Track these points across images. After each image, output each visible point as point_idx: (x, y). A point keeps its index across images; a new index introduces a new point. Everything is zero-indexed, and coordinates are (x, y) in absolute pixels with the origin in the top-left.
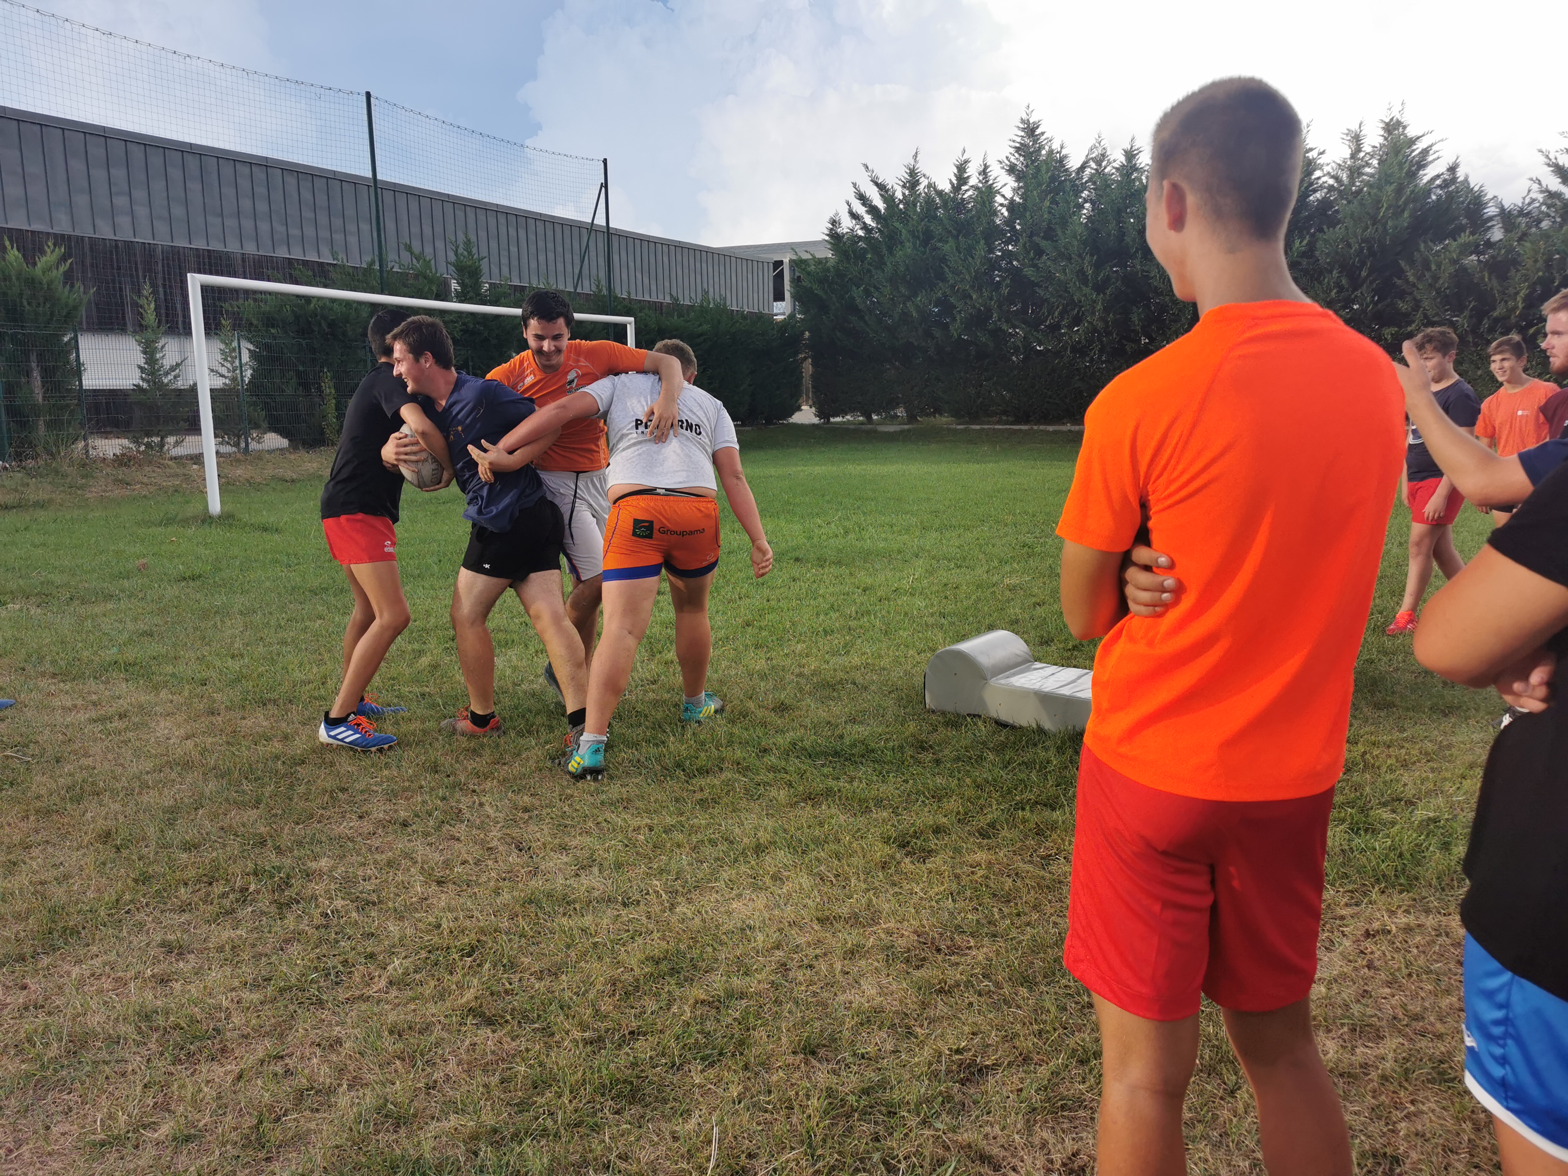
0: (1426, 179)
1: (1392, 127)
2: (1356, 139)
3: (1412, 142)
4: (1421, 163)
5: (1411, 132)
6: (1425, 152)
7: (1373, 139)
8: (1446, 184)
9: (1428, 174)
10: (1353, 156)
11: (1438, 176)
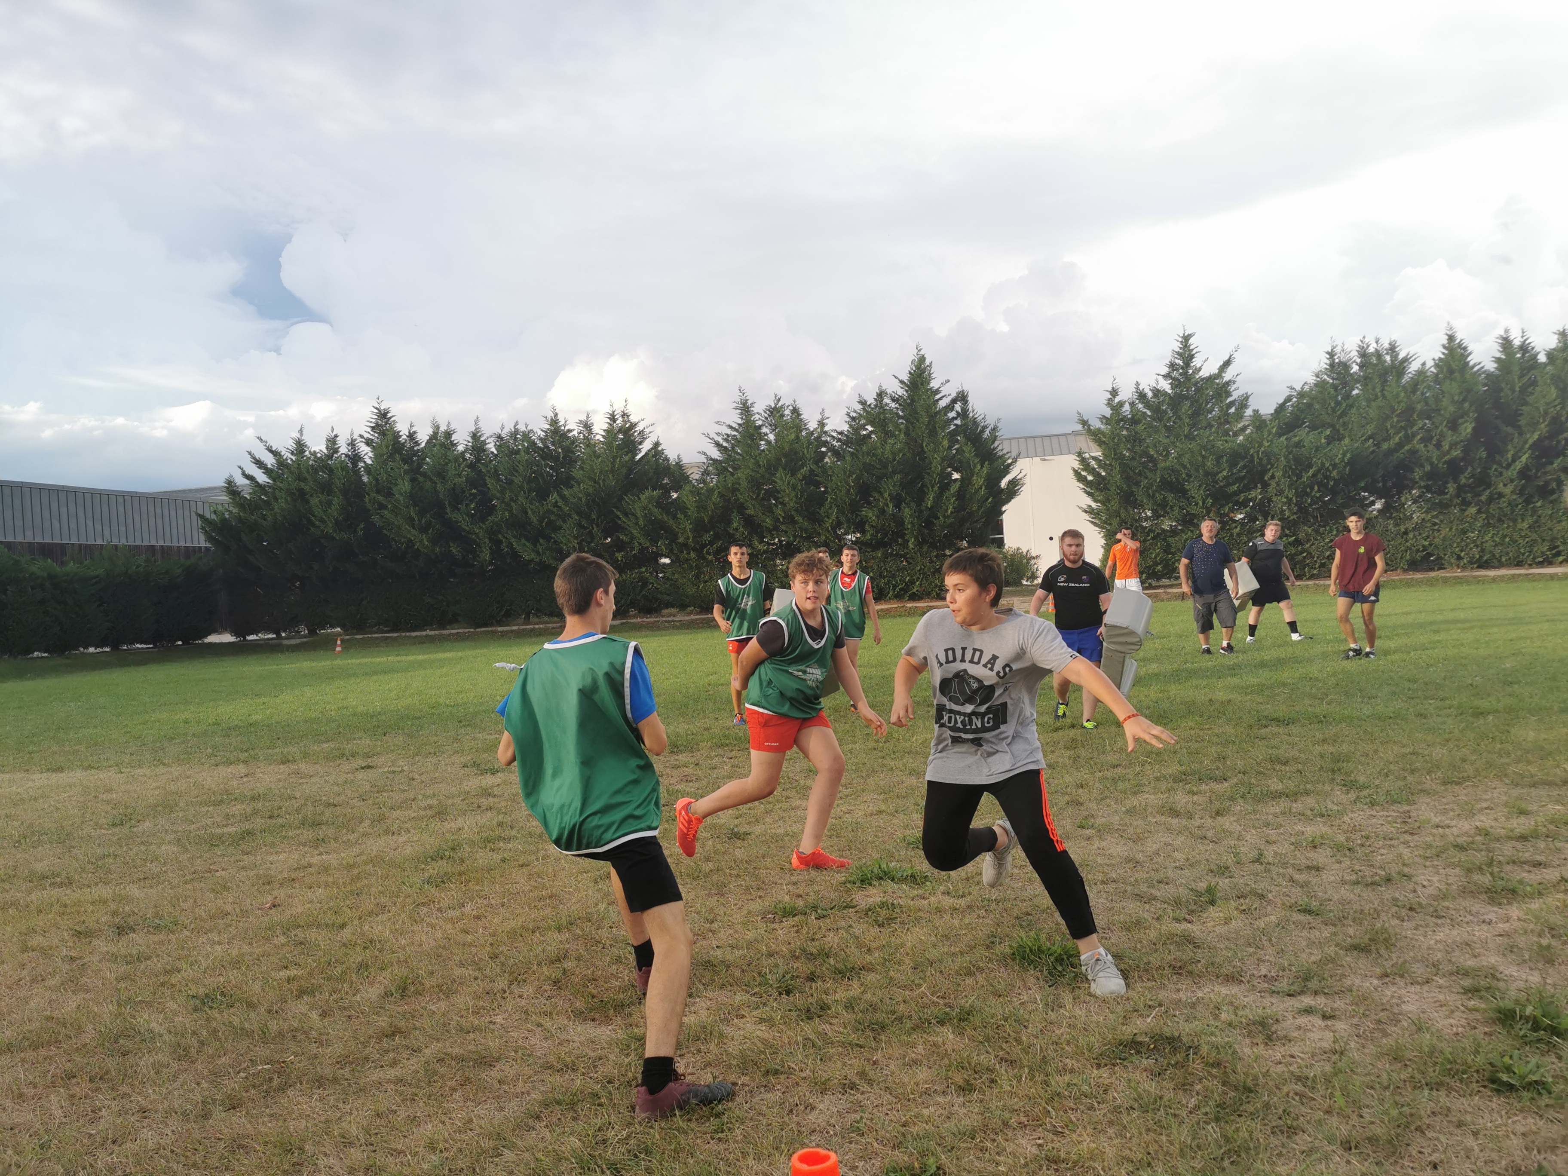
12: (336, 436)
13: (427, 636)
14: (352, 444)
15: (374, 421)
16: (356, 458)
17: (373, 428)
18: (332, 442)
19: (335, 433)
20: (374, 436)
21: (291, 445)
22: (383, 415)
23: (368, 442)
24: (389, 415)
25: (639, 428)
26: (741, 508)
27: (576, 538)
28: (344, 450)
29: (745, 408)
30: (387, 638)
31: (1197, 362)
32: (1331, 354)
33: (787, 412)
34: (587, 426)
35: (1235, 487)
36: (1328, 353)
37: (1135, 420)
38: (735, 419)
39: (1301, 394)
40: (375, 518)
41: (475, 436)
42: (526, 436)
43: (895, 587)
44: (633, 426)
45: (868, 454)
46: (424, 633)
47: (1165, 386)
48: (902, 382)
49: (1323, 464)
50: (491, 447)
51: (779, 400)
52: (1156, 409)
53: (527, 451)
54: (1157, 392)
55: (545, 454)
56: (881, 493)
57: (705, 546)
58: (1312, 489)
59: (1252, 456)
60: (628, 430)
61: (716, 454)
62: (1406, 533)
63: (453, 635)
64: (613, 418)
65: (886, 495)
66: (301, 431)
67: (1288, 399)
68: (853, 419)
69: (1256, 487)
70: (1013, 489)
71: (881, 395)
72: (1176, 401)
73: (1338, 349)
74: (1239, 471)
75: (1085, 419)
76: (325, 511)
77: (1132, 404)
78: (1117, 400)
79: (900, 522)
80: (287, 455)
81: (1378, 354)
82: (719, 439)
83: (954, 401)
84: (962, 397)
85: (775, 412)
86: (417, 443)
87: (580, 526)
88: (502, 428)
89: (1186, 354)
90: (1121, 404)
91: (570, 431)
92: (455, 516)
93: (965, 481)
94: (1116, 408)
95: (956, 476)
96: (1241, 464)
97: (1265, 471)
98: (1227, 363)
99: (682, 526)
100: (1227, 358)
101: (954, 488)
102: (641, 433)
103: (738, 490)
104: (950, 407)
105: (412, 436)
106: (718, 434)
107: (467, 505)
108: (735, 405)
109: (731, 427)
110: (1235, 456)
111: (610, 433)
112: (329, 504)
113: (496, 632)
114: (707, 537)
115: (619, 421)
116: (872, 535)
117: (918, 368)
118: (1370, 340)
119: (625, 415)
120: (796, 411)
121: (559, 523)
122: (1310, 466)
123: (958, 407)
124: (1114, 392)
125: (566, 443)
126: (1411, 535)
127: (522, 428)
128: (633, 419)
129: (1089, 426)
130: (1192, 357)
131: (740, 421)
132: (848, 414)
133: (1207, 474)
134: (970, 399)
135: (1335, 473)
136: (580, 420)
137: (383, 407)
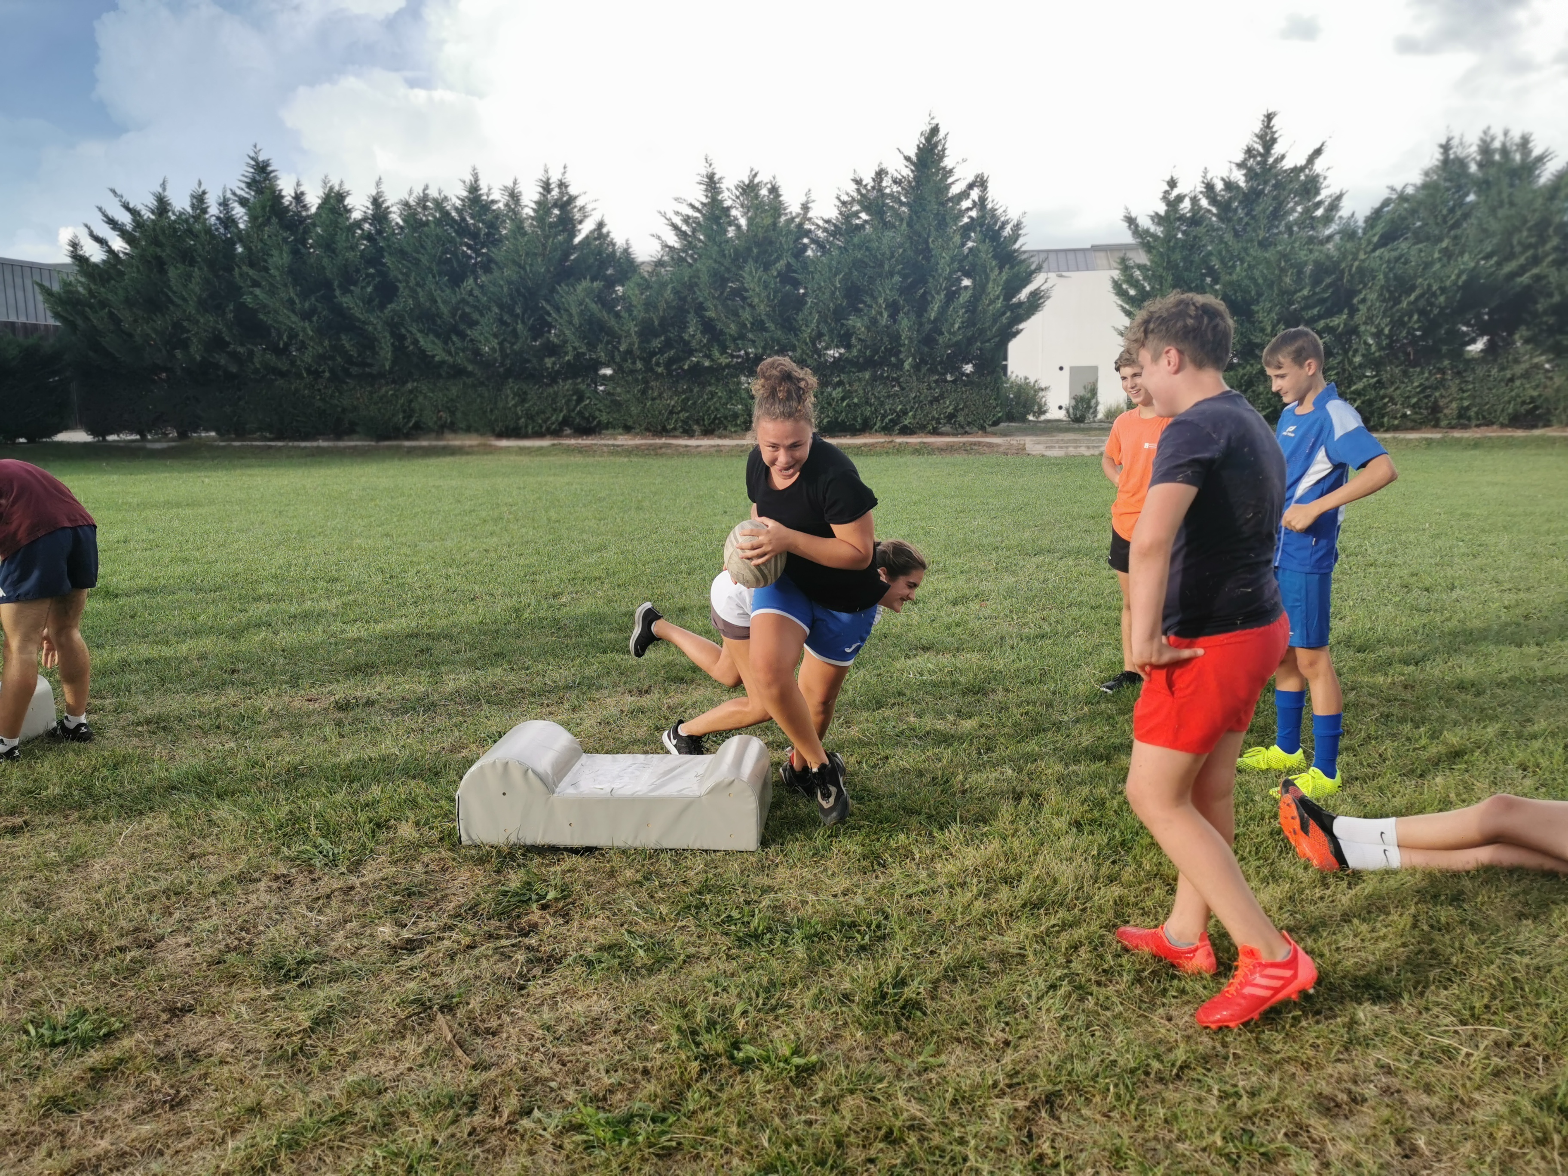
1: (553, 187)
2: (513, 194)
4: (579, 219)
6: (582, 210)
7: (531, 195)
8: (597, 238)
12: (204, 193)
13: (318, 447)
14: (224, 204)
15: (250, 175)
16: (228, 221)
17: (249, 185)
18: (199, 200)
19: (202, 188)
20: (249, 195)
21: (152, 202)
22: (261, 168)
23: (243, 202)
24: (269, 169)
25: (579, 203)
26: (700, 308)
27: (495, 336)
28: (214, 210)
29: (712, 184)
30: (270, 447)
31: (1277, 150)
32: (1446, 148)
33: (764, 192)
34: (514, 196)
35: (1315, 311)
36: (1441, 146)
37: (1196, 219)
38: (699, 196)
39: (1403, 198)
40: (248, 299)
41: (376, 202)
42: (439, 204)
43: (884, 417)
44: (572, 199)
45: (860, 247)
46: (315, 444)
47: (1239, 177)
48: (908, 159)
49: (1430, 286)
50: (396, 218)
51: (755, 175)
52: (1224, 208)
53: (438, 222)
54: (1229, 185)
55: (462, 229)
56: (874, 298)
57: (654, 354)
58: (1411, 317)
59: (1342, 272)
60: (566, 203)
61: (673, 240)
62: (1512, 380)
63: (349, 447)
64: (546, 187)
65: (881, 301)
66: (164, 185)
67: (1386, 202)
68: (844, 203)
69: (1340, 312)
70: (1035, 303)
71: (880, 174)
72: (1250, 198)
73: (1455, 142)
74: (1324, 290)
75: (1133, 215)
76: (185, 286)
77: (1194, 200)
78: (1175, 193)
79: (896, 338)
80: (147, 215)
81: (1505, 151)
82: (678, 221)
83: (971, 186)
84: (980, 182)
85: (749, 189)
86: (306, 208)
87: (502, 322)
88: (411, 192)
89: (1268, 139)
90: (1180, 198)
91: (493, 202)
92: (346, 301)
93: (980, 289)
94: (1173, 204)
95: (966, 282)
96: (1328, 280)
97: (1353, 293)
98: (1318, 152)
99: (626, 328)
100: (1317, 146)
101: (964, 297)
102: (582, 208)
103: (697, 284)
104: (965, 195)
105: (298, 197)
106: (677, 213)
107: (363, 288)
108: (699, 179)
109: (692, 206)
110: (1322, 270)
111: (542, 206)
112: (189, 277)
113: (399, 448)
114: (656, 343)
115: (555, 193)
116: (860, 351)
117: (929, 139)
118: (1497, 131)
119: (562, 185)
120: (774, 190)
121: (476, 316)
122: (1413, 288)
123: (975, 194)
124: (1172, 184)
125: (489, 217)
126: (1518, 383)
127: (433, 193)
128: (572, 190)
129: (1137, 226)
130: (1274, 141)
131: (705, 200)
132: (838, 198)
133: (1283, 292)
134: (990, 185)
135: (1442, 299)
136: (506, 188)
137: (261, 158)
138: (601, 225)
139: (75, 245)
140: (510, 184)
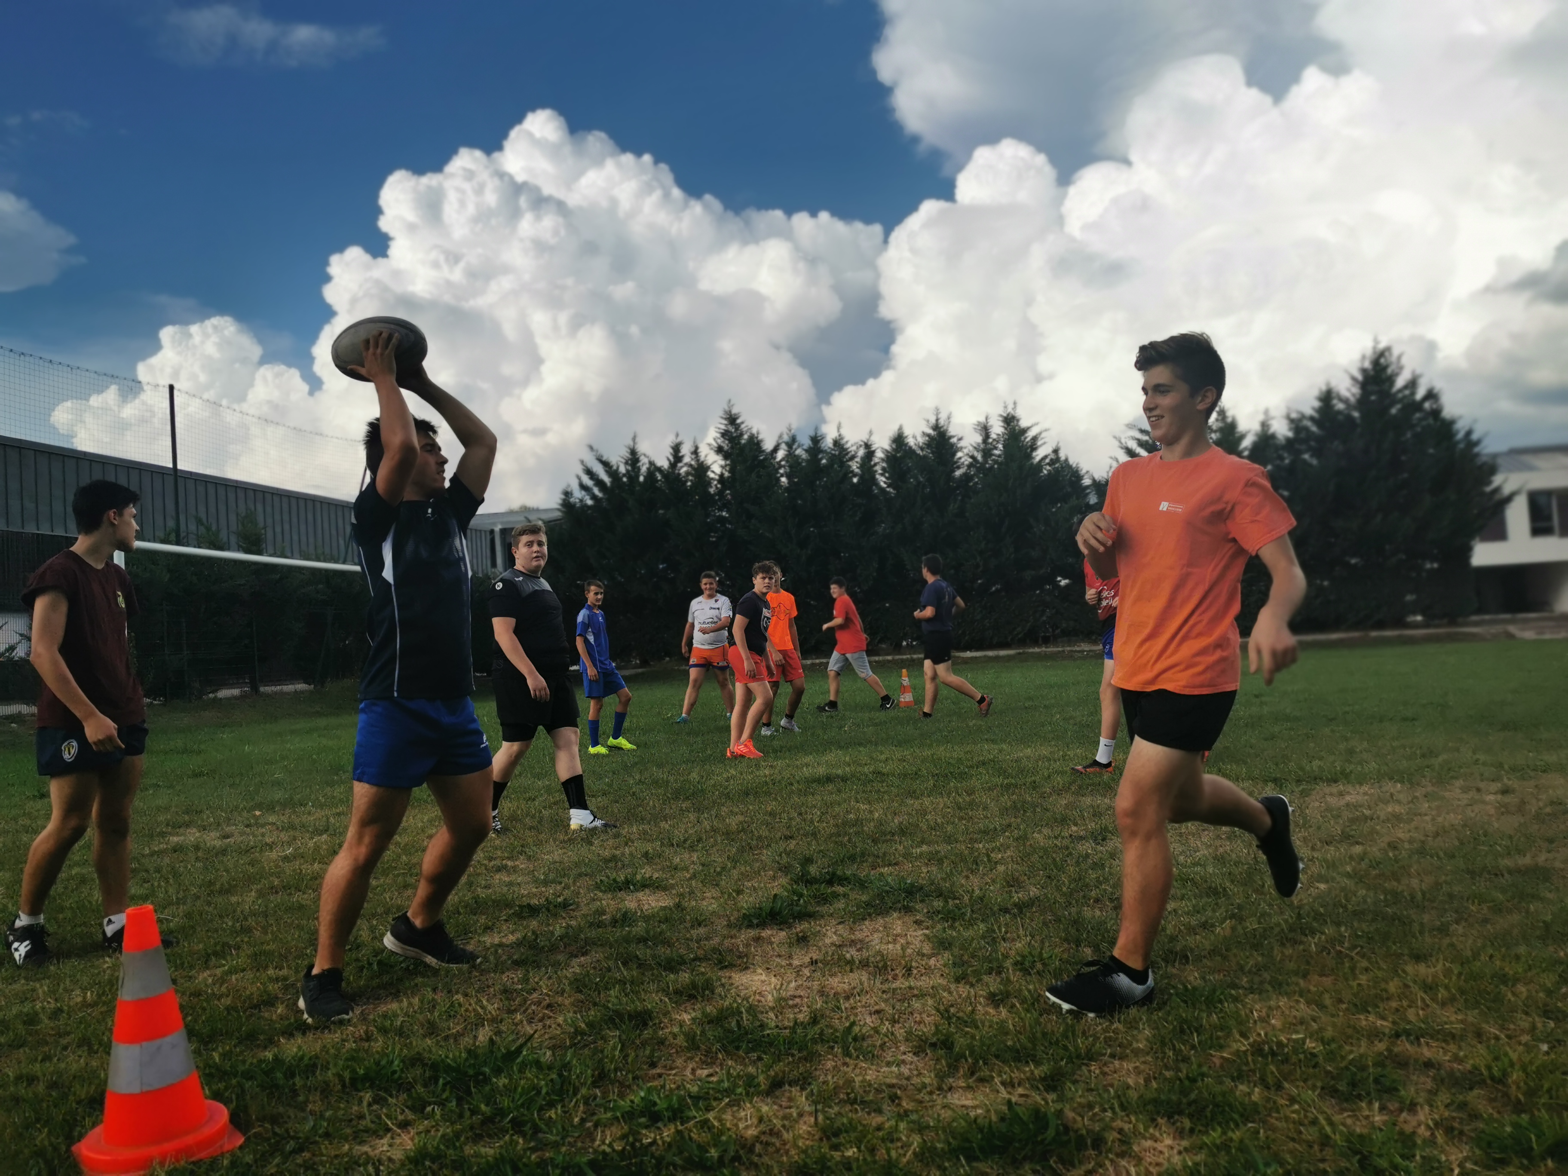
0: (1038, 459)
1: (1009, 420)
2: (985, 430)
3: (1024, 431)
4: (1033, 447)
5: (1023, 424)
6: (1035, 439)
7: (997, 429)
8: (1052, 462)
9: (1039, 454)
10: (985, 442)
11: (1046, 457)
12: (680, 444)
14: (698, 452)
15: (723, 427)
16: (701, 469)
17: (723, 435)
18: (676, 449)
19: (679, 440)
20: (724, 444)
21: (626, 454)
22: (732, 419)
23: (719, 450)
24: (738, 421)
25: (1031, 434)
28: (687, 460)
41: (838, 443)
43: (1356, 612)
48: (1353, 379)
55: (925, 462)
60: (1021, 434)
64: (1006, 421)
66: (635, 439)
68: (1295, 421)
71: (1327, 396)
80: (619, 465)
82: (1133, 445)
83: (1423, 400)
84: (1432, 396)
106: (1128, 438)
117: (1377, 362)
119: (1016, 418)
123: (1427, 407)
134: (1443, 398)
136: (979, 423)
137: (734, 411)
138: (1056, 451)
139: (567, 494)
140: (982, 419)
